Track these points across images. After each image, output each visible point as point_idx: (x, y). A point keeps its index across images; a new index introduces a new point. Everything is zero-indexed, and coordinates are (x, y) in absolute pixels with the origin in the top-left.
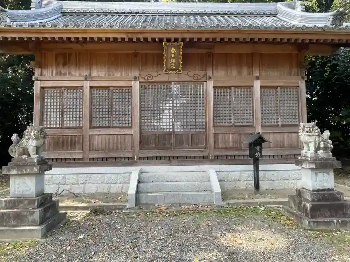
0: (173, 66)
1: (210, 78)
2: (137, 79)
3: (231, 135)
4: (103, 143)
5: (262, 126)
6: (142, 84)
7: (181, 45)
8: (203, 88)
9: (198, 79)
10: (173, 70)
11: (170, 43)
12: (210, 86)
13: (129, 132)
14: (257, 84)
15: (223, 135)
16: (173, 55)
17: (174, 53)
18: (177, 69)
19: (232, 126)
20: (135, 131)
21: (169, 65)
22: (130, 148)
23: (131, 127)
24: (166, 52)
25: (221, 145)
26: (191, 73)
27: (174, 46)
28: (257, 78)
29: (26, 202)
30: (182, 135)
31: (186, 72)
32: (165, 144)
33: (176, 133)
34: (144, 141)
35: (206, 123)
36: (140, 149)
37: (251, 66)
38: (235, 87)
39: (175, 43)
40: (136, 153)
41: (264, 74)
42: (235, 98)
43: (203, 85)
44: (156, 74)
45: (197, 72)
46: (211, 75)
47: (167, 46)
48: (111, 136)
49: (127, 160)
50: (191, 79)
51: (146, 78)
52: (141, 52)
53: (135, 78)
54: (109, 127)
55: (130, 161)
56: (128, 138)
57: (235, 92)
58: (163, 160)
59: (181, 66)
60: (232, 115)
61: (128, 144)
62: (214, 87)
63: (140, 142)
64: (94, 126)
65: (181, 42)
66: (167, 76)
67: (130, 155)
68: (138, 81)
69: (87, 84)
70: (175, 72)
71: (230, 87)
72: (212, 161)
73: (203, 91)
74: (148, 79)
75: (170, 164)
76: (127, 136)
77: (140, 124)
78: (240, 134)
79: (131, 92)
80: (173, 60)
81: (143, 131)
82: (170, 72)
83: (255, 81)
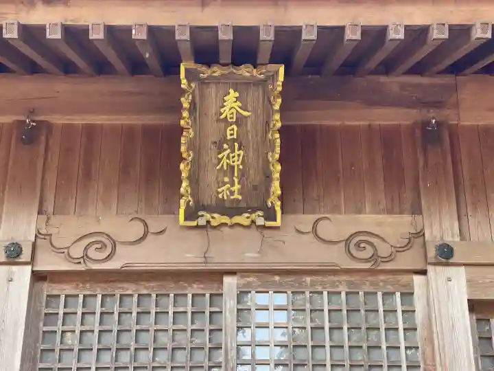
0: (232, 191)
1: (446, 254)
2: (26, 256)
6: (47, 288)
7: (277, 72)
8: (409, 313)
9: (374, 257)
10: (232, 209)
11: (217, 71)
12: (448, 298)
16: (232, 132)
17: (240, 121)
18: (255, 201)
21: (210, 177)
26: (339, 225)
27: (242, 86)
31: (305, 221)
39: (245, 71)
43: (408, 295)
44: (137, 230)
45: (368, 221)
46: (452, 238)
47: (203, 83)
50: (335, 256)
51: (77, 252)
52: (58, 120)
53: (13, 255)
59: (276, 187)
62: (474, 306)
65: (274, 60)
66: (196, 238)
68: (28, 269)
70: (243, 219)
73: (410, 329)
74: (85, 257)
80: (234, 158)
82: (218, 219)
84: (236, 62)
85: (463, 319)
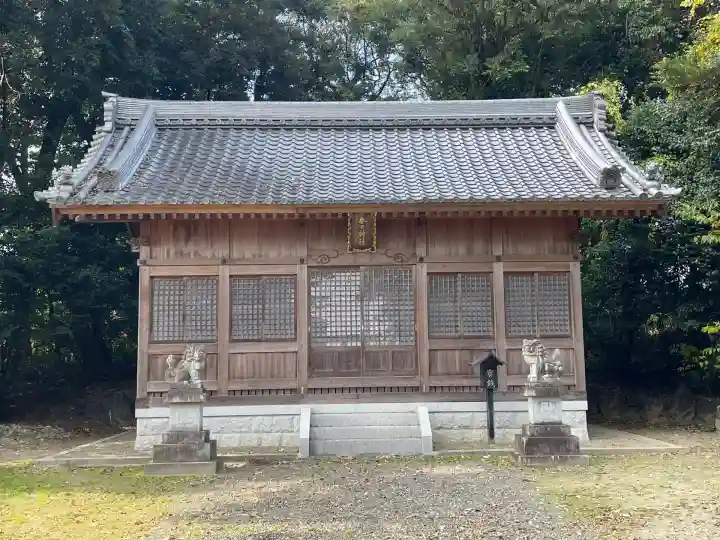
0: (362, 242)
1: (421, 260)
2: (305, 262)
3: (457, 352)
4: (251, 366)
5: (507, 338)
6: (312, 270)
8: (411, 276)
9: (402, 261)
10: (362, 248)
12: (422, 271)
13: (292, 347)
14: (499, 269)
15: (444, 352)
16: (362, 227)
17: (365, 224)
18: (369, 245)
19: (459, 338)
20: (301, 347)
22: (293, 375)
23: (295, 340)
24: (351, 222)
25: (440, 368)
26: (392, 251)
28: (499, 259)
29: (192, 436)
30: (378, 352)
31: (383, 251)
32: (348, 367)
33: (367, 349)
34: (316, 362)
35: (416, 332)
36: (310, 376)
37: (488, 238)
38: (464, 274)
40: (303, 381)
41: (511, 251)
42: (463, 291)
43: (411, 271)
44: (335, 254)
45: (401, 250)
46: (424, 255)
48: (263, 356)
49: (288, 394)
50: (392, 261)
51: (319, 260)
53: (302, 261)
54: (259, 341)
55: (294, 396)
56: (290, 359)
57: (463, 281)
58: (346, 393)
59: (375, 242)
60: (458, 319)
61: (291, 367)
62: (428, 274)
63: (309, 364)
64: (236, 338)
67: (293, 385)
68: (306, 266)
69: (225, 272)
70: (365, 251)
71: (455, 274)
72: (426, 394)
73: (411, 281)
74: (321, 262)
75: (357, 399)
76: (288, 355)
77: (309, 334)
78: (471, 351)
79: (296, 281)
80: (363, 234)
81: (313, 345)
82: (358, 250)
83: (495, 264)
85: (423, 279)
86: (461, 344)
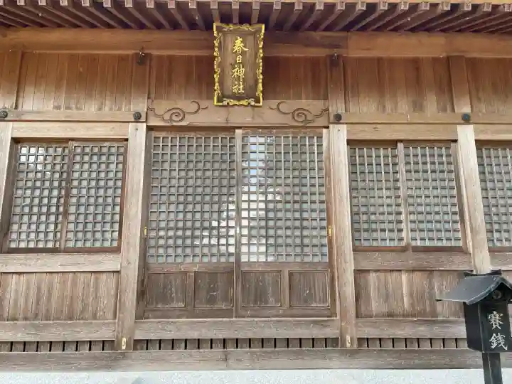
0: (239, 88)
1: (338, 119)
2: (143, 119)
3: (404, 276)
4: (32, 299)
5: (491, 250)
6: (154, 134)
7: (261, 28)
8: (320, 146)
9: (306, 121)
10: (239, 97)
11: (232, 27)
12: (338, 138)
13: (108, 263)
14: (467, 137)
15: (382, 275)
16: (239, 59)
17: (243, 53)
18: (250, 93)
19: (404, 249)
20: (128, 262)
21: (228, 82)
22: (110, 315)
23: (117, 250)
24: (220, 47)
25: (375, 305)
26: (289, 105)
27: (244, 35)
28: (466, 119)
30: (263, 273)
31: (274, 103)
32: (212, 300)
33: (246, 269)
34: (153, 291)
35: (330, 241)
36: (140, 316)
37: (446, 89)
38: (408, 143)
39: (245, 27)
40: (127, 326)
41: (483, 107)
42: (408, 171)
43: (320, 137)
44: (194, 107)
45: (304, 103)
46: (341, 111)
47: (225, 33)
48: (56, 278)
49: (97, 351)
50: (288, 120)
51: (167, 117)
52: (155, 53)
53: (137, 118)
54: (54, 251)
55: (107, 354)
56: (107, 284)
57: (407, 155)
58: (205, 351)
59: (260, 87)
60: (403, 217)
61: (106, 302)
62: (349, 142)
63: (141, 294)
64: (13, 245)
65: (260, 22)
66: (223, 111)
67: (106, 334)
68: (145, 125)
69: (5, 132)
70: (244, 102)
71: (393, 143)
72: (352, 353)
73: (320, 153)
74: (171, 120)
75: (226, 362)
76: (104, 276)
77: (145, 241)
78: (430, 272)
79: (125, 154)
80: (240, 72)
81: (151, 261)
82: (232, 102)
83: (459, 128)
84: (241, 22)
85: (343, 148)
86: (411, 260)
